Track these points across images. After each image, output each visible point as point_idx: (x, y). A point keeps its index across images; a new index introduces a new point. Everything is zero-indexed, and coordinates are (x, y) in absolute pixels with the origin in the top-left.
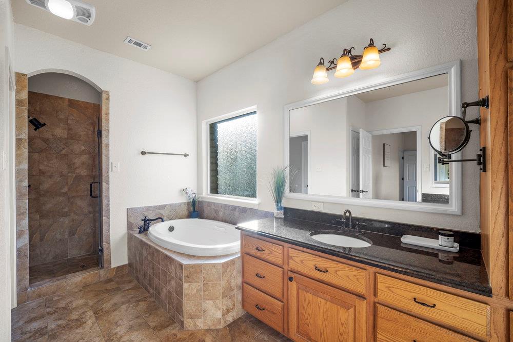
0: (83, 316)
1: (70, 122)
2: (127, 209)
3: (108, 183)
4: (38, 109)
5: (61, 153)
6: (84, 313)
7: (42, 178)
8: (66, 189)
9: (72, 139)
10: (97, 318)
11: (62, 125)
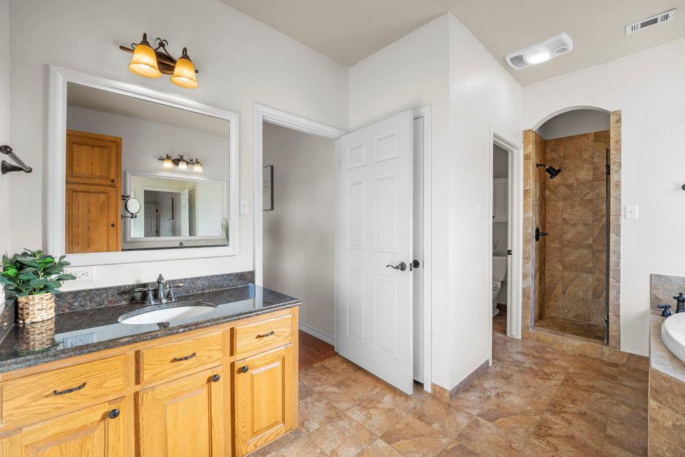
0: (554, 375)
1: (595, 160)
2: (651, 275)
3: (618, 234)
4: (562, 154)
5: (586, 198)
6: (557, 373)
7: (566, 227)
8: (590, 241)
9: (599, 181)
10: (562, 384)
11: (586, 166)
